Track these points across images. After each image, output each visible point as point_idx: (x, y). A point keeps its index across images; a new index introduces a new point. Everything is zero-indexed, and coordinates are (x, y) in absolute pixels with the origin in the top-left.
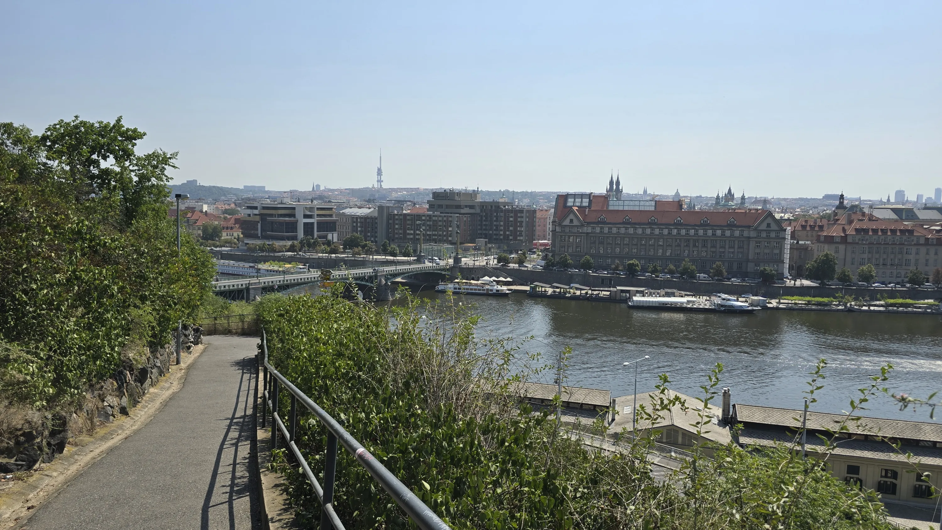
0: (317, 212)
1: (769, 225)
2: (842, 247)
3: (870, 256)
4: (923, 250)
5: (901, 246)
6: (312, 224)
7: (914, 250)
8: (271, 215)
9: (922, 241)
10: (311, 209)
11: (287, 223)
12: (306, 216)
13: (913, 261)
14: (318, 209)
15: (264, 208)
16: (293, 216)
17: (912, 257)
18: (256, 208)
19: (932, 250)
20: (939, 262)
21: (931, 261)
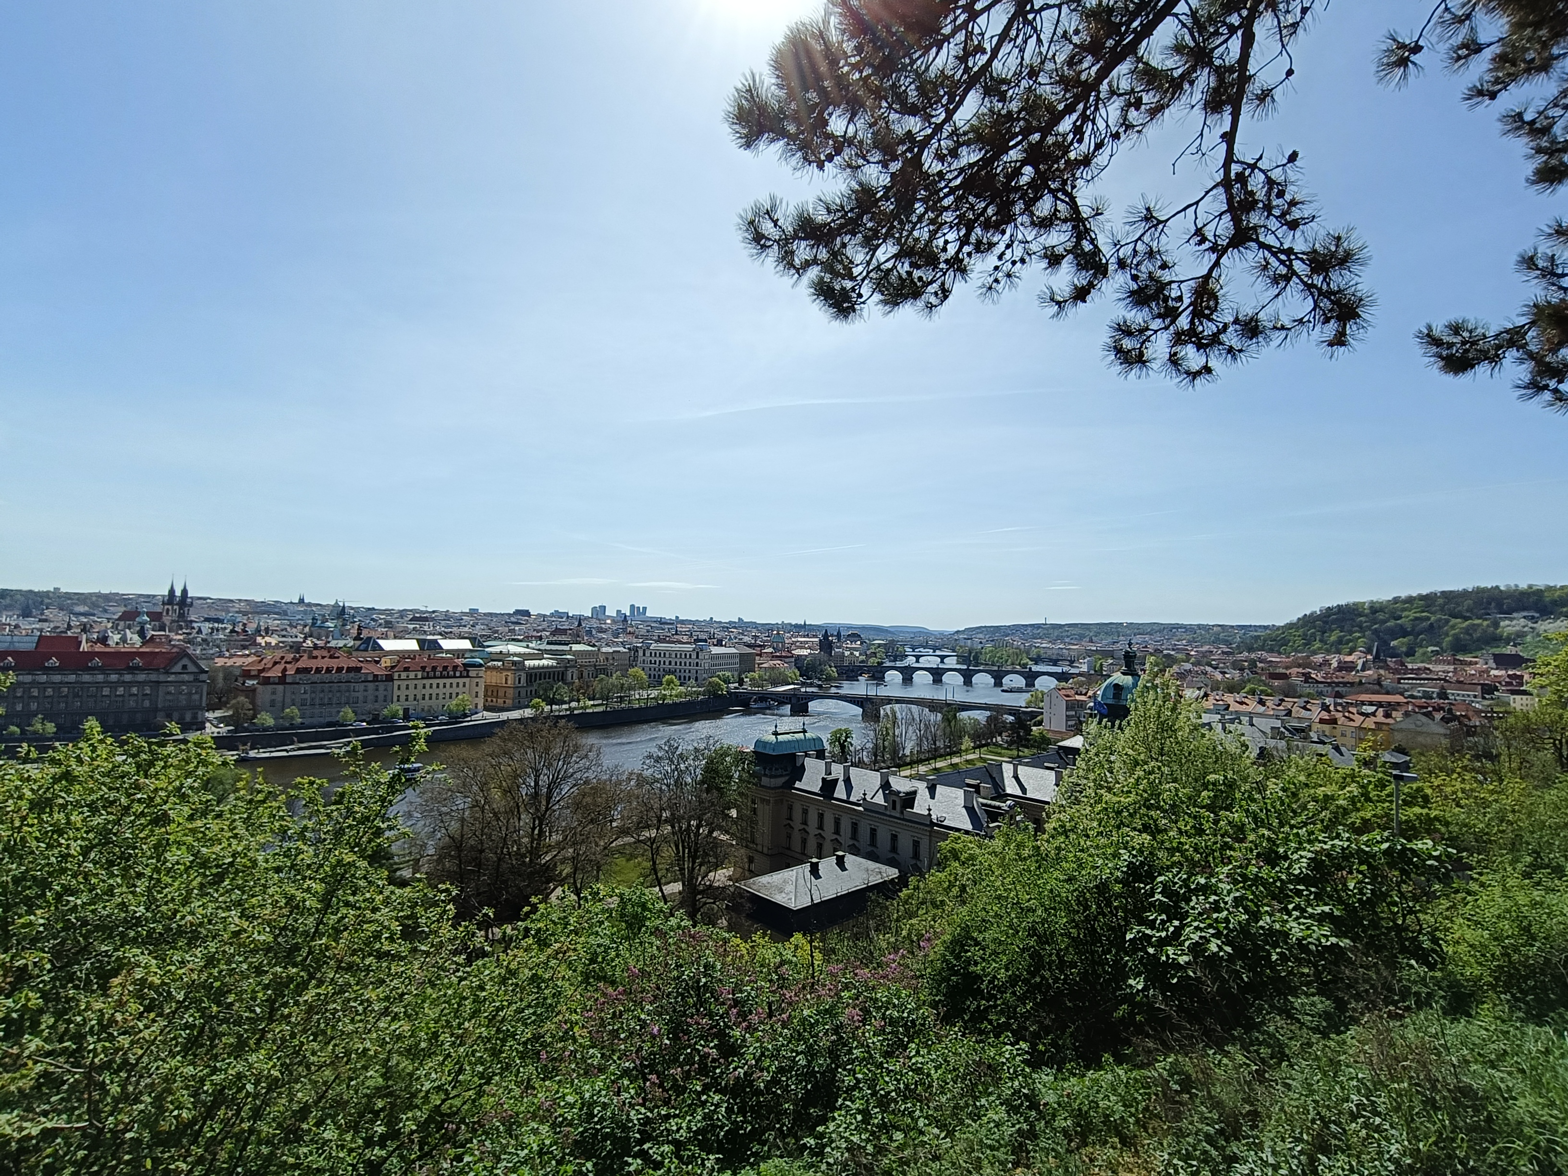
1: (185, 667)
2: (280, 688)
3: (313, 695)
4: (371, 686)
7: (361, 686)
9: (370, 678)
17: (360, 695)
19: (382, 686)
20: (389, 698)
21: (381, 698)
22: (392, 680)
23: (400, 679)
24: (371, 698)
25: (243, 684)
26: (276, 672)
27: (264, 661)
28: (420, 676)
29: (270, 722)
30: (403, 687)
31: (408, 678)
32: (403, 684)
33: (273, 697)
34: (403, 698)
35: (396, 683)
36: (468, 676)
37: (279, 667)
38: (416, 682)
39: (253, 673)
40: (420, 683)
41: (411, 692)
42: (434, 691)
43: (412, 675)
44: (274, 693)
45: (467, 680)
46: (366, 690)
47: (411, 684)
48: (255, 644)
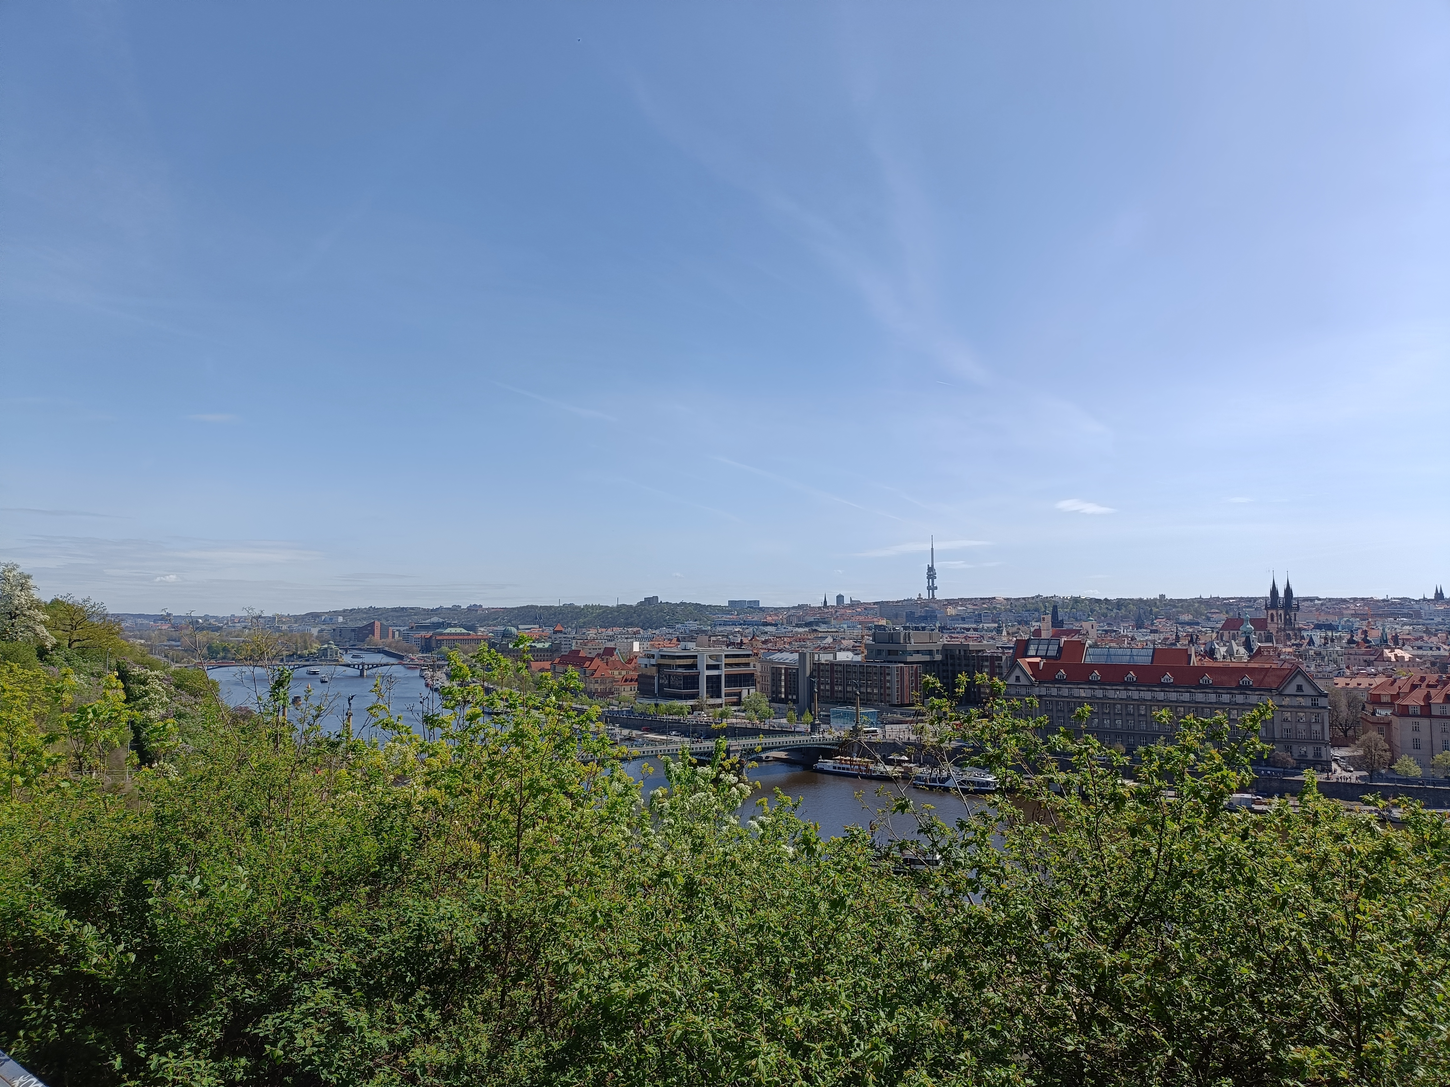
0: (724, 661)
1: (1300, 688)
6: (719, 677)
8: (669, 666)
10: (717, 658)
11: (685, 677)
12: (709, 667)
14: (727, 656)
15: (663, 657)
16: (694, 666)
18: (653, 656)
25: (1373, 714)
26: (1415, 700)
27: (1396, 685)
29: (1416, 771)
33: (1416, 735)
37: (1420, 693)
39: (1384, 699)
44: (1416, 729)
48: (1381, 657)
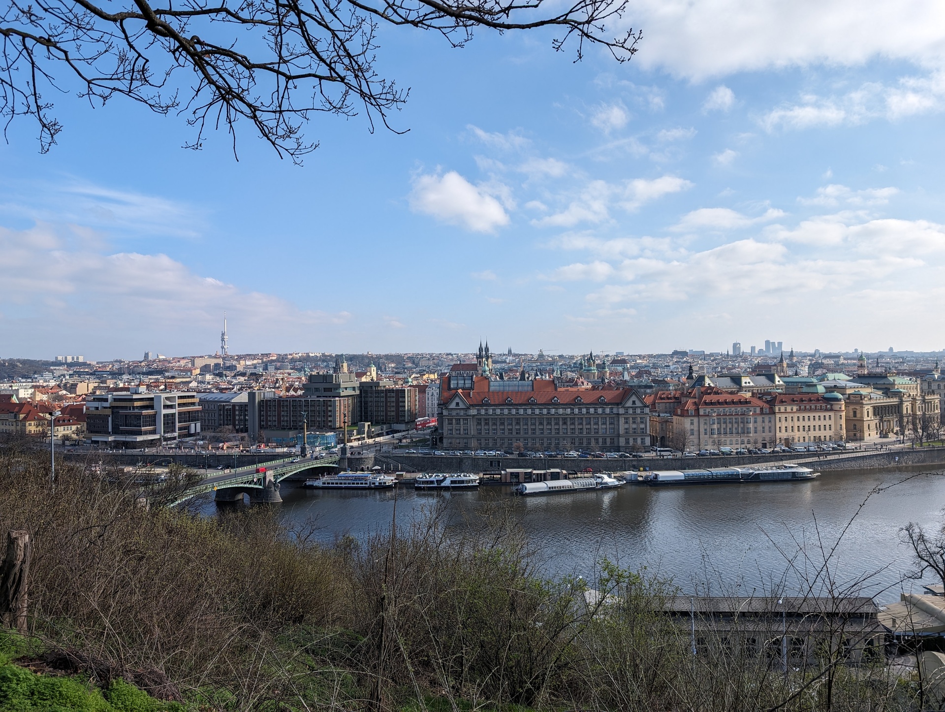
0: (178, 401)
4: (760, 419)
5: (743, 416)
6: (173, 415)
9: (758, 411)
10: (172, 399)
11: (144, 416)
12: (166, 407)
13: (752, 430)
14: (179, 398)
15: (116, 400)
16: (151, 406)
17: (751, 426)
18: (105, 400)
19: (767, 419)
20: (773, 428)
21: (767, 428)
22: (774, 413)
23: (780, 412)
24: (760, 428)
25: (659, 416)
28: (795, 410)
30: (783, 419)
31: (786, 412)
32: (783, 416)
33: (692, 427)
34: (783, 429)
35: (778, 416)
36: (831, 410)
38: (792, 415)
40: (796, 416)
41: (790, 424)
42: (806, 423)
43: (789, 409)
45: (832, 414)
46: (755, 422)
47: (789, 416)
